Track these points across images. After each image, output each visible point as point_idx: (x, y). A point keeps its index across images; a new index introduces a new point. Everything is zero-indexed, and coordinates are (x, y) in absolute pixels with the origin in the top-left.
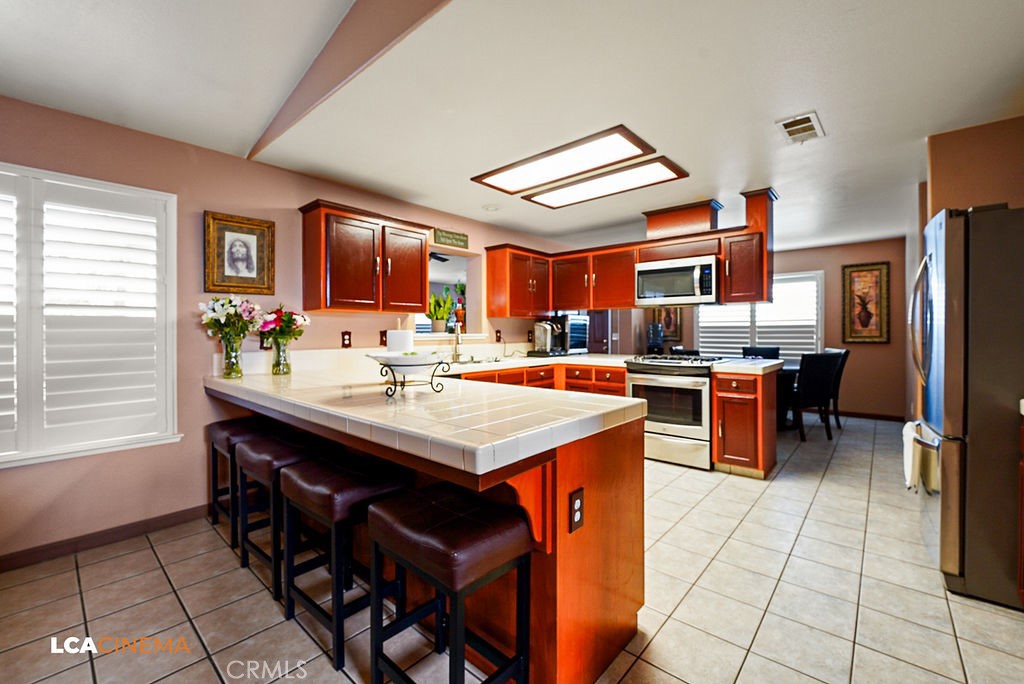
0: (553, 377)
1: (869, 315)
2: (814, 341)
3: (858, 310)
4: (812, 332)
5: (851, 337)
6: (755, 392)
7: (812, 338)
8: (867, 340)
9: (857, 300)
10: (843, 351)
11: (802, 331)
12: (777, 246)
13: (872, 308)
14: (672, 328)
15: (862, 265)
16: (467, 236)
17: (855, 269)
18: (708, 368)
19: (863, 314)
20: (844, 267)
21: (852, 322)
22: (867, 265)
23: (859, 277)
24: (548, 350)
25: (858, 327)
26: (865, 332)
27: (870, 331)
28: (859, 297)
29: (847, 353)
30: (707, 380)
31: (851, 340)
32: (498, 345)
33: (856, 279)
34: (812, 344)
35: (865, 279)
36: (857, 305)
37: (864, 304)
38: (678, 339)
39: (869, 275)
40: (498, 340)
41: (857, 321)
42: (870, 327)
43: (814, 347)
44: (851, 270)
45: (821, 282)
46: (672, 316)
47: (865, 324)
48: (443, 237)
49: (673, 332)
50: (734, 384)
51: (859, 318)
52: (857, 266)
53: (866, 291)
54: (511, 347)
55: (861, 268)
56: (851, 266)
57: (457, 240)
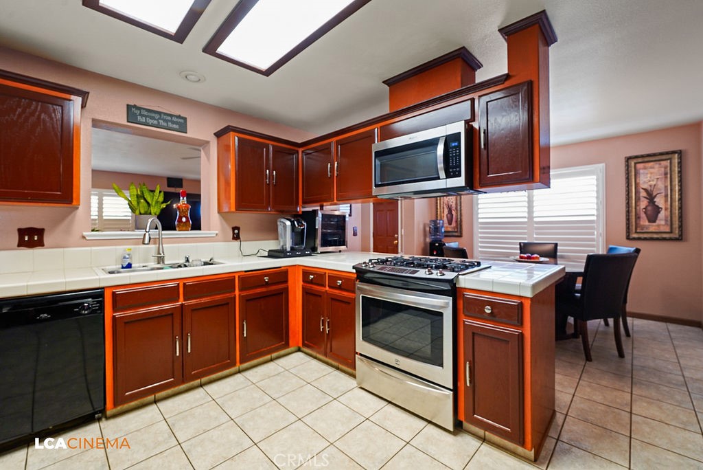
0: (286, 281)
1: (657, 210)
2: (595, 237)
3: (644, 203)
4: (593, 228)
5: (636, 232)
6: (521, 323)
7: (593, 234)
8: (655, 236)
9: (643, 194)
10: (633, 249)
11: (582, 226)
12: (554, 140)
13: (660, 201)
14: (454, 224)
15: (649, 156)
16: (185, 119)
17: (640, 160)
18: (451, 282)
19: (649, 208)
20: (628, 159)
21: (638, 217)
22: (654, 155)
23: (645, 168)
24: (289, 249)
25: (644, 222)
26: (653, 227)
27: (659, 226)
28: (646, 190)
29: (638, 251)
30: (449, 300)
31: (636, 236)
32: (237, 243)
33: (641, 171)
34: (593, 240)
35: (652, 170)
36: (642, 199)
37: (651, 198)
38: (459, 234)
39: (657, 166)
40: (236, 237)
41: (643, 215)
42: (658, 222)
43: (595, 243)
44: (635, 161)
45: (602, 175)
46: (454, 213)
47: (653, 218)
48: (140, 115)
49: (454, 228)
50: (488, 310)
51: (645, 213)
52: (642, 156)
53: (653, 183)
54: (249, 246)
55: (646, 159)
56: (636, 157)
57: (166, 121)
